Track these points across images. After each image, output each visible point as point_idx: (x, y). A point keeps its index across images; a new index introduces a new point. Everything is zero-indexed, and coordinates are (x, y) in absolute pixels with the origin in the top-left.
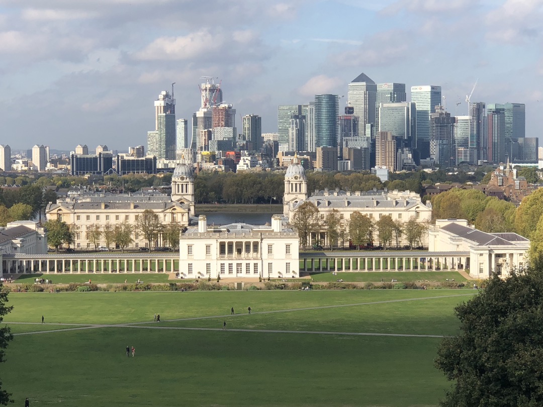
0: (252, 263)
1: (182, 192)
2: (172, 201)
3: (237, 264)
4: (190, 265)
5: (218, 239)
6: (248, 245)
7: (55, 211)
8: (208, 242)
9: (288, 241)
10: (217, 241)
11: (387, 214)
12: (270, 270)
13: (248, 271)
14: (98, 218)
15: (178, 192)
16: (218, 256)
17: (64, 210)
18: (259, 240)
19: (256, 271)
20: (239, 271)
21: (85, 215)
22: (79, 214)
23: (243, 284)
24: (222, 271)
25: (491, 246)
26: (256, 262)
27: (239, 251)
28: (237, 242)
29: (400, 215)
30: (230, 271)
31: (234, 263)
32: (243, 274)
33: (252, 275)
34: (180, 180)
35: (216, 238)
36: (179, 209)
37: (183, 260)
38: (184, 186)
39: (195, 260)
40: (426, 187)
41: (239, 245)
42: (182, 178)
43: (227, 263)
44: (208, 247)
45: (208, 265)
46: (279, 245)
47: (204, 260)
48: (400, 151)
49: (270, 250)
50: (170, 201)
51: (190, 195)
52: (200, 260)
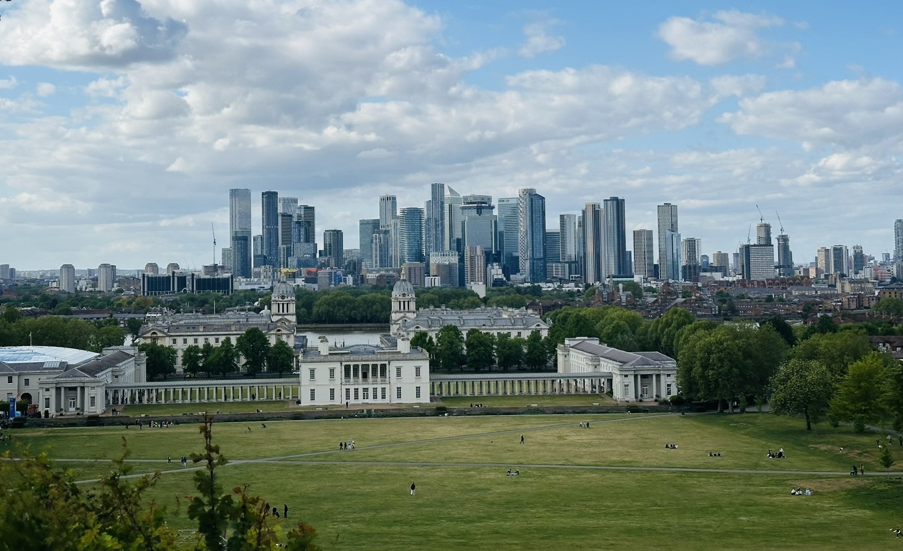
0: (379, 388)
1: (283, 312)
2: (272, 322)
3: (363, 388)
4: (313, 391)
5: (344, 361)
6: (375, 367)
7: (149, 335)
8: (332, 365)
9: (417, 363)
10: (341, 364)
11: (506, 332)
12: (399, 396)
13: (375, 397)
14: (196, 341)
15: (279, 311)
16: (343, 380)
17: (159, 334)
18: (386, 362)
19: (384, 397)
20: (366, 396)
21: (182, 338)
22: (175, 338)
23: (373, 411)
25: (636, 366)
26: (383, 385)
27: (365, 376)
28: (363, 365)
29: (519, 334)
30: (356, 397)
31: (360, 388)
32: (371, 400)
33: (379, 400)
34: (280, 299)
35: (340, 361)
36: (284, 331)
37: (305, 385)
38: (285, 306)
39: (318, 385)
40: (528, 304)
41: (365, 367)
42: (283, 297)
43: (352, 388)
44: (332, 371)
45: (332, 391)
46: (408, 368)
47: (327, 385)
48: (490, 266)
49: (399, 374)
50: (270, 322)
51: (293, 315)
52: (323, 385)
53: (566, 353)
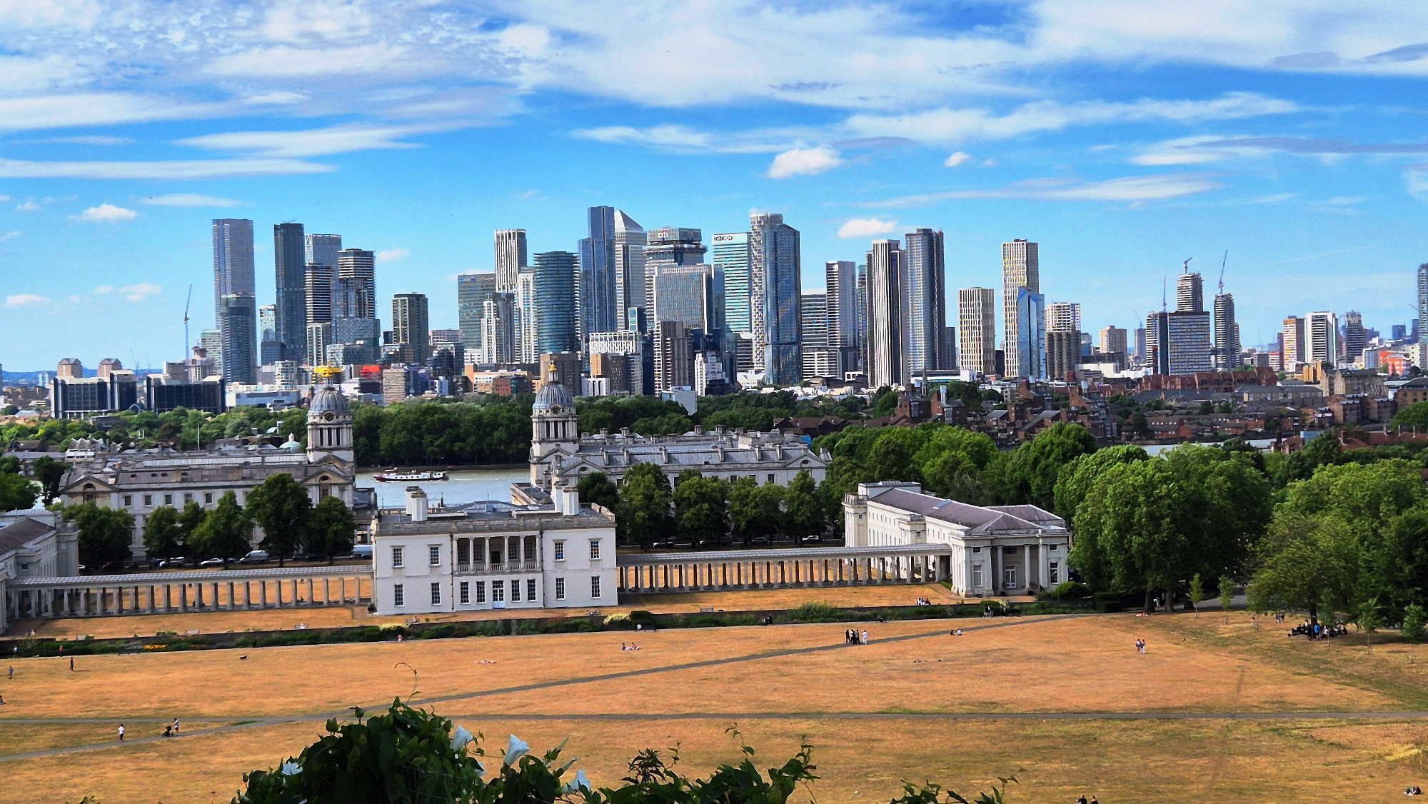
0: (523, 579)
1: (330, 443)
3: (494, 582)
4: (398, 589)
5: (456, 533)
6: (514, 542)
7: (80, 489)
8: (434, 540)
9: (594, 534)
10: (452, 536)
11: (747, 476)
12: (560, 594)
13: (516, 596)
14: (168, 499)
15: (322, 444)
16: (455, 568)
17: (99, 489)
18: (536, 533)
19: (531, 596)
20: (498, 597)
21: (142, 495)
22: (130, 493)
23: (514, 622)
24: (464, 598)
25: (995, 532)
26: (531, 576)
27: (496, 558)
28: (492, 540)
30: (481, 597)
31: (488, 581)
32: (507, 604)
33: (524, 603)
34: (323, 421)
35: (450, 532)
36: (334, 479)
37: (383, 579)
38: (334, 433)
39: (408, 577)
41: (496, 542)
42: (329, 417)
43: (472, 582)
44: (434, 551)
45: (435, 587)
46: (577, 542)
47: (426, 577)
49: (559, 555)
52: (417, 577)
53: (861, 511)
